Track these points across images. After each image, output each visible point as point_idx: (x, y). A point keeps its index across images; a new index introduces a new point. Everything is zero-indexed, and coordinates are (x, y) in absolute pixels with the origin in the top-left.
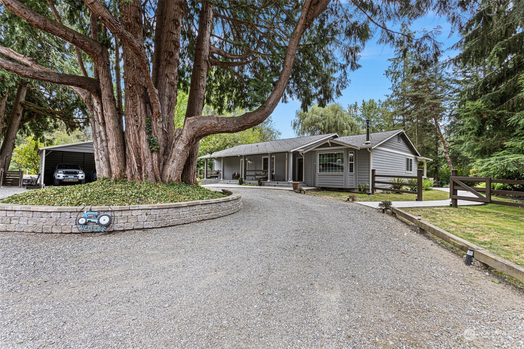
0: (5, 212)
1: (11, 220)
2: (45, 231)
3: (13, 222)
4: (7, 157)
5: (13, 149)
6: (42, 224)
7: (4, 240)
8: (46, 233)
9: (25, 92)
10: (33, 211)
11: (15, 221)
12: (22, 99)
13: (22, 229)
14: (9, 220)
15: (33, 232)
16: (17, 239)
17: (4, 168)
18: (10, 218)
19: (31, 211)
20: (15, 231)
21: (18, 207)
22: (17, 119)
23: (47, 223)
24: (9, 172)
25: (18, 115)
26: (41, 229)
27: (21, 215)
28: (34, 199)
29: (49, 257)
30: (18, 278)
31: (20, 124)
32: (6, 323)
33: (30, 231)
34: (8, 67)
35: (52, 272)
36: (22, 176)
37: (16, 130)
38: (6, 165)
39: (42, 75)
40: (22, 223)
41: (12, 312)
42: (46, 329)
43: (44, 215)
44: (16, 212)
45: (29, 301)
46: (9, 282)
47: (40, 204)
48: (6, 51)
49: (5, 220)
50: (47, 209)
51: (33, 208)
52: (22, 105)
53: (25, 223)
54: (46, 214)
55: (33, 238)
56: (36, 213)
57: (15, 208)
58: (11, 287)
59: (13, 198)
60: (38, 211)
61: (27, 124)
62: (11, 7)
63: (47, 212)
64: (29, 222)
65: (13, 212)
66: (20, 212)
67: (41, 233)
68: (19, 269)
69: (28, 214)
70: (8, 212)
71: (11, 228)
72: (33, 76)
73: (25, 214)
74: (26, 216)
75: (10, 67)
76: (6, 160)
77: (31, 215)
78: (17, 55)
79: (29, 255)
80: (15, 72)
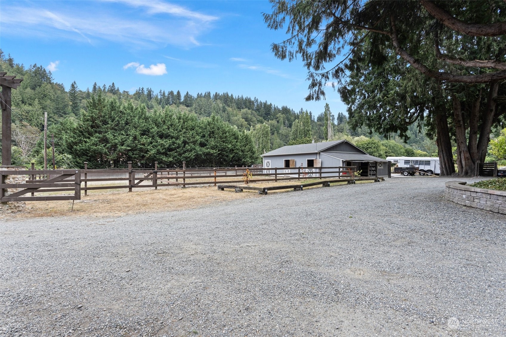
0: (470, 192)
1: (474, 199)
2: (501, 212)
3: (475, 200)
4: (483, 150)
5: (488, 143)
6: (498, 205)
7: (469, 212)
8: (502, 214)
9: (497, 88)
10: (490, 194)
11: (477, 200)
12: (495, 95)
13: (482, 208)
14: (472, 198)
15: (491, 211)
16: (477, 213)
17: (481, 160)
18: (474, 197)
19: (489, 194)
20: (477, 208)
21: (478, 190)
22: (491, 114)
23: (503, 205)
24: (485, 163)
25: (492, 111)
26: (497, 210)
27: (481, 196)
28: (494, 186)
29: (497, 229)
30: (469, 233)
31: (493, 118)
32: (456, 248)
33: (488, 209)
34: (470, 81)
35: (494, 238)
36: (496, 167)
37: (490, 124)
38: (482, 157)
39: (500, 75)
40: (482, 202)
41: (460, 246)
42: (476, 260)
43: (500, 198)
44: (478, 194)
45: (471, 245)
46: (463, 233)
47: (499, 190)
48: (474, 64)
49: (470, 198)
50: (502, 193)
51: (490, 191)
52: (495, 100)
53: (484, 203)
54: (502, 197)
55: (489, 215)
56: (493, 195)
57: (476, 190)
58: (463, 236)
59: (478, 183)
60: (494, 195)
61: (501, 117)
62: (471, 33)
63: (502, 196)
64: (488, 203)
65: (475, 193)
66: (480, 194)
67: (498, 213)
68: (472, 229)
69: (486, 196)
70: (472, 193)
71: (474, 205)
72: (491, 79)
73: (484, 195)
74: (485, 197)
75: (472, 80)
76: (482, 153)
77: (489, 197)
78: (482, 63)
79: (482, 224)
80: (476, 82)
